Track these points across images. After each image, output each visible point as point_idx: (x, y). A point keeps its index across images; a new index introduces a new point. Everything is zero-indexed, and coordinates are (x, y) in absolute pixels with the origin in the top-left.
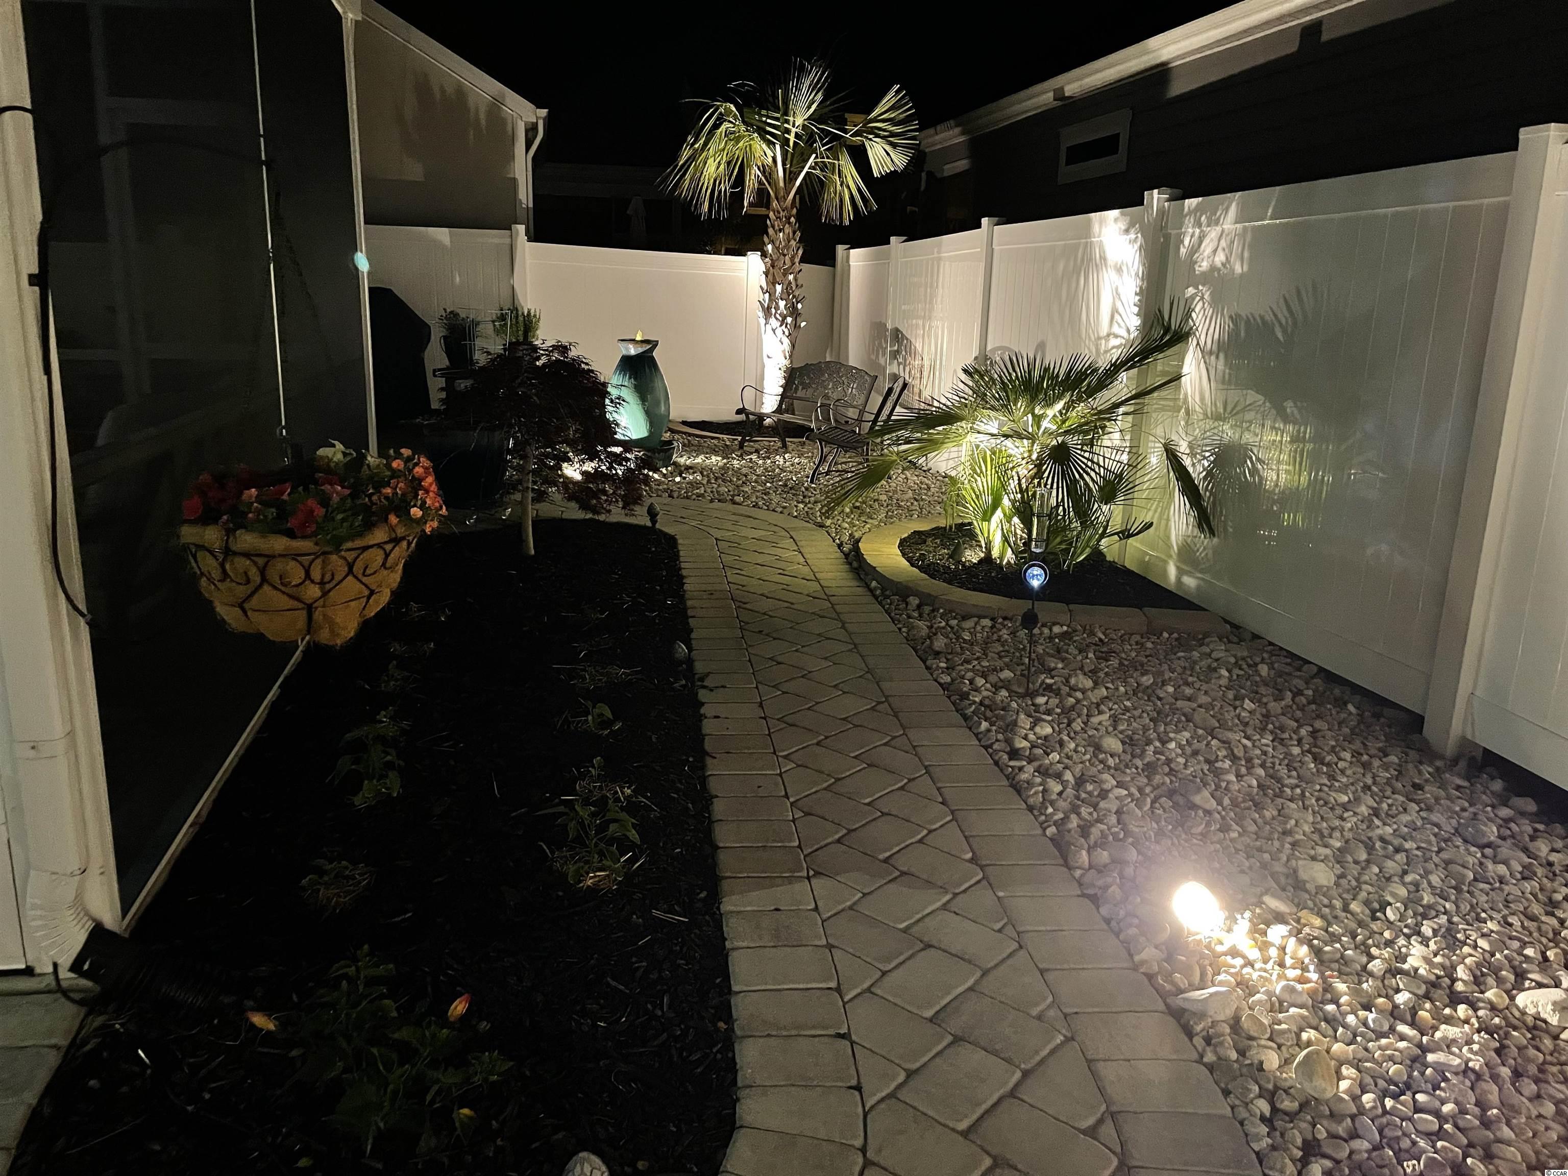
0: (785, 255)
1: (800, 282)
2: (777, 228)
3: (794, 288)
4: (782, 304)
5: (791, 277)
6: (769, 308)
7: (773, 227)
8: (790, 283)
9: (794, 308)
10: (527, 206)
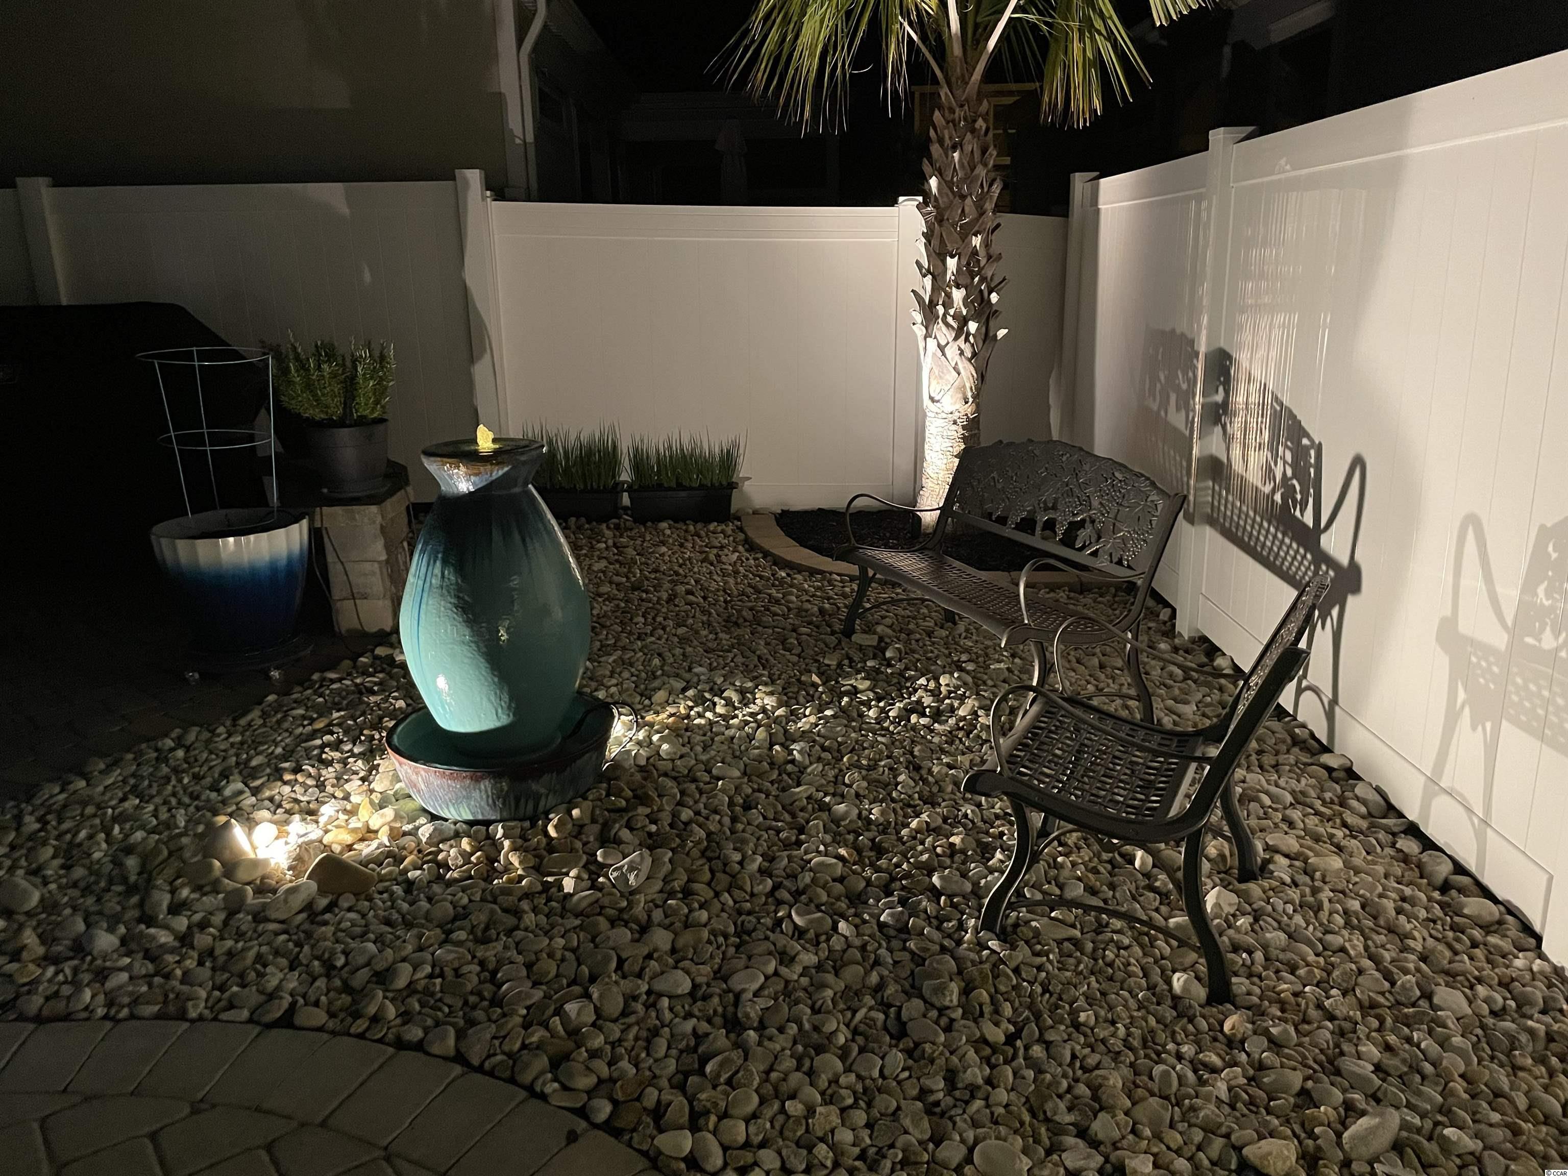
0: (963, 197)
1: (995, 249)
2: (947, 142)
3: (983, 262)
4: (958, 295)
5: (976, 241)
6: (933, 304)
7: (941, 141)
8: (975, 252)
9: (984, 301)
10: (525, 141)
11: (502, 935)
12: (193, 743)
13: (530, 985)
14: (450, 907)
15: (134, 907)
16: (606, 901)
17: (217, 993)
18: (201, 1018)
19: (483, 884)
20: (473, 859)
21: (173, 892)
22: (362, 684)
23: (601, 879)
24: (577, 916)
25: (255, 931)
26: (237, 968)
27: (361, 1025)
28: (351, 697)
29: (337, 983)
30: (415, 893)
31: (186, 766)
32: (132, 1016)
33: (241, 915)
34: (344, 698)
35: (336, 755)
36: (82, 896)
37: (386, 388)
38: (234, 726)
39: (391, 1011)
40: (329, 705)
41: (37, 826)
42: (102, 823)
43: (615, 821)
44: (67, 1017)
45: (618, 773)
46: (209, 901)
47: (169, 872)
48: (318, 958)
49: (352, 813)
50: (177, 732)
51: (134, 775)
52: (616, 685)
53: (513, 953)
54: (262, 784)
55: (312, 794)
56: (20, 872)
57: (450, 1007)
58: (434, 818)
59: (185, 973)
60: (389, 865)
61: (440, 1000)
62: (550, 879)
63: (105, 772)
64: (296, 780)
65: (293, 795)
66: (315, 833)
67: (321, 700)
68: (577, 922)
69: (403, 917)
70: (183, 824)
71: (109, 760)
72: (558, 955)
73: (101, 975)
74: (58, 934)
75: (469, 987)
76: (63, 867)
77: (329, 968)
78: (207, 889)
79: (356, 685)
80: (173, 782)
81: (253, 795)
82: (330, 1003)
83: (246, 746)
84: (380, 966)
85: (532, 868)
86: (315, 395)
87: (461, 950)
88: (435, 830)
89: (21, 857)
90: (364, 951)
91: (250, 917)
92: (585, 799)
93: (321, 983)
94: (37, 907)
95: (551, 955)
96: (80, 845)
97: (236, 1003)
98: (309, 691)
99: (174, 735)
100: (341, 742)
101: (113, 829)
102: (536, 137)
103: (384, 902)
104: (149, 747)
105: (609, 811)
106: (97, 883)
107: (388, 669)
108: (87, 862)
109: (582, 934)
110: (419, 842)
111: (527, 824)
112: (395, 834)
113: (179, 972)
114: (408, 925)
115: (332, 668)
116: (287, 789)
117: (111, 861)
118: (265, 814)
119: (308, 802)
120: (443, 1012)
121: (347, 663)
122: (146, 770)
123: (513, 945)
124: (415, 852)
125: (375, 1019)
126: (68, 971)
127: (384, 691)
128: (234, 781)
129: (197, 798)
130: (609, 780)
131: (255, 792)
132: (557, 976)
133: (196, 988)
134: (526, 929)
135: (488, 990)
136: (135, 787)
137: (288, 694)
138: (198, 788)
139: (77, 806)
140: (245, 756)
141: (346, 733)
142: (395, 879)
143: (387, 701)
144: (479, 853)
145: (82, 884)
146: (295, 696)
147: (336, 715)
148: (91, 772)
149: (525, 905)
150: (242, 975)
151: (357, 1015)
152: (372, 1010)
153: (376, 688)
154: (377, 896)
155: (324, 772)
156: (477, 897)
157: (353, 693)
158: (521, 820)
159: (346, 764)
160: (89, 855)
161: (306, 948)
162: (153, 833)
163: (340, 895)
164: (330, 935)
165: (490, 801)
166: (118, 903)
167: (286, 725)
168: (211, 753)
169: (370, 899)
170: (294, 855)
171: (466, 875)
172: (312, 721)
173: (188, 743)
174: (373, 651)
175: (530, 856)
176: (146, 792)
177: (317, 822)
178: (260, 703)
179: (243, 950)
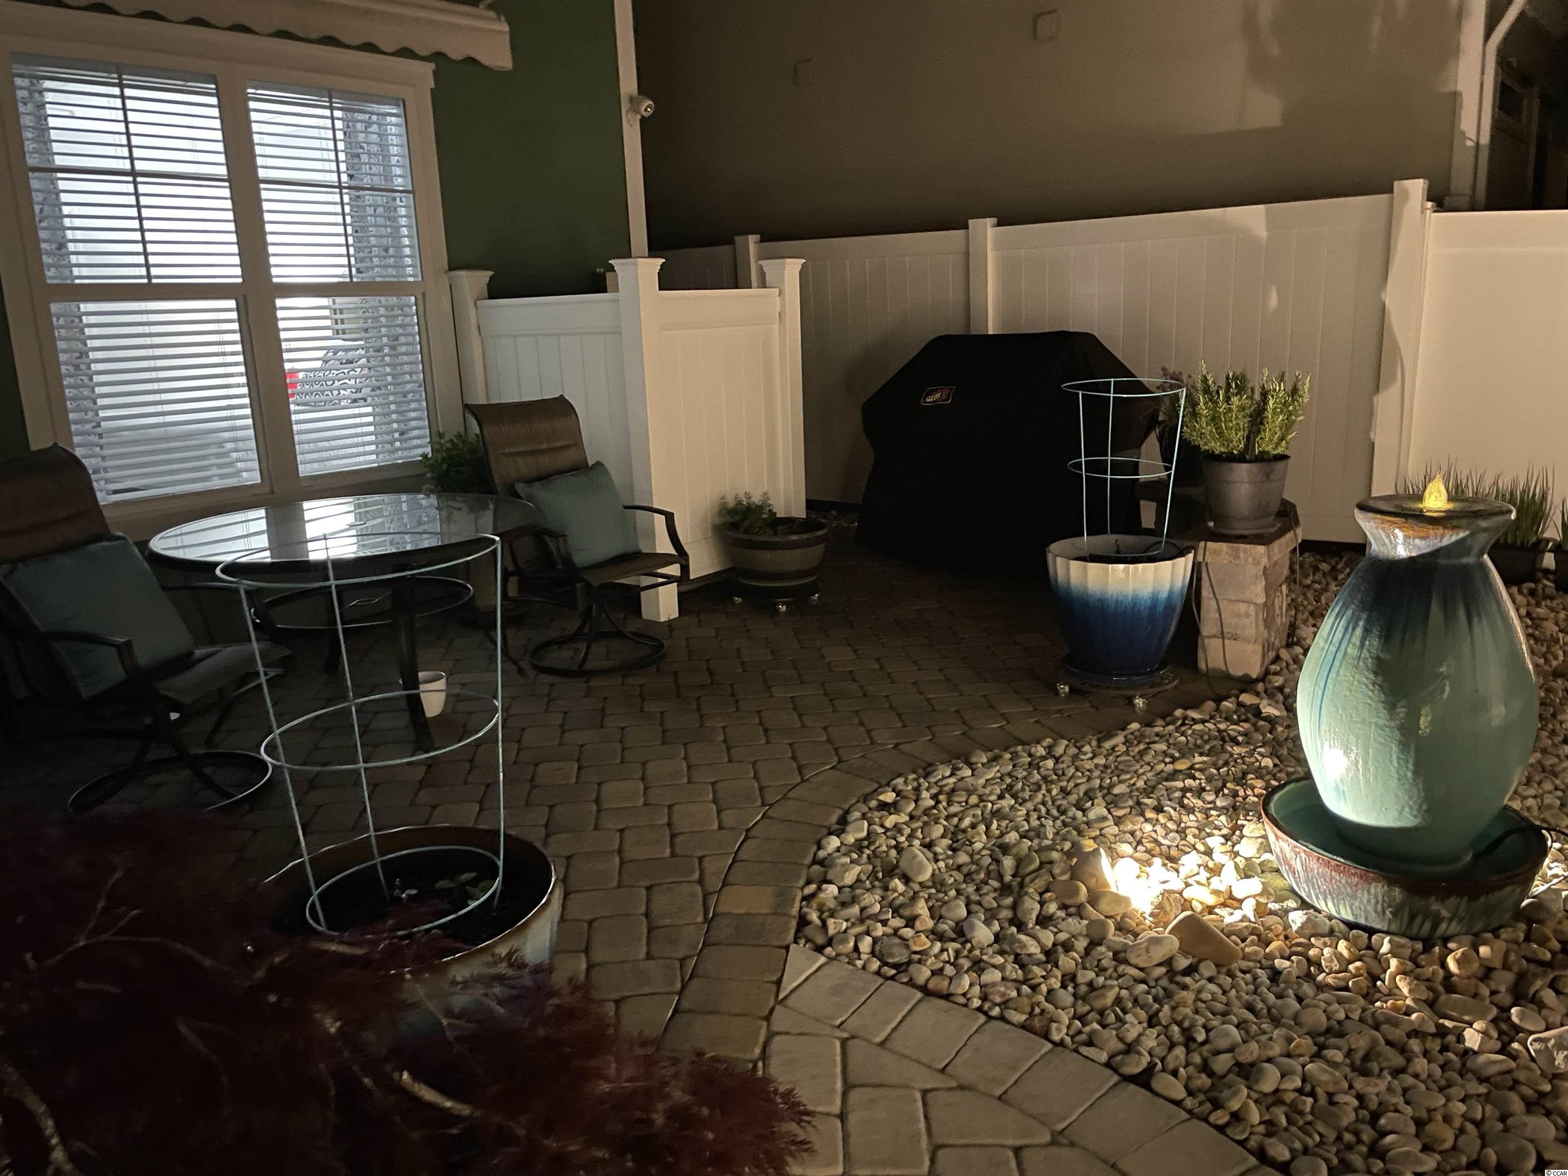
10: (1477, 144)
11: (1385, 1072)
12: (1061, 756)
13: (1420, 1146)
14: (1323, 1018)
15: (1007, 908)
16: (1521, 1076)
17: (1078, 1023)
18: (1061, 1044)
19: (1362, 1001)
20: (1351, 967)
21: (1042, 903)
22: (1225, 731)
23: (1515, 1045)
24: (1482, 1080)
25: (1115, 970)
26: (1098, 1004)
27: (1220, 1117)
28: (1215, 742)
29: (1197, 1059)
30: (1282, 985)
31: (1055, 777)
32: (1002, 1018)
33: (1102, 949)
34: (1206, 742)
35: (1199, 803)
36: (965, 882)
37: (1293, 422)
38: (1099, 747)
39: (1255, 1115)
40: (1191, 745)
41: (932, 803)
42: (982, 814)
43: (1536, 976)
44: (947, 997)
45: (1543, 915)
46: (1075, 925)
47: (1040, 883)
48: (1179, 1024)
49: (1216, 871)
50: (1048, 741)
51: (1010, 775)
52: (1535, 797)
53: (1398, 1100)
54: (1124, 815)
55: (1174, 839)
56: (917, 843)
57: (1321, 1135)
58: (1304, 905)
59: (1050, 991)
60: (1252, 943)
61: (1309, 1123)
62: (1448, 1023)
63: (987, 765)
64: (1157, 820)
65: (1154, 835)
66: (1176, 884)
67: (1183, 739)
68: (1483, 1089)
69: (1269, 1010)
70: (1051, 837)
71: (990, 754)
72: (1457, 1122)
73: (978, 966)
74: (943, 911)
75: (1345, 1122)
76: (951, 848)
77: (1189, 1040)
78: (1072, 910)
79: (1219, 731)
80: (1043, 791)
81: (1116, 824)
82: (1189, 1078)
83: (1109, 771)
84: (1245, 1058)
85: (1425, 1001)
86: (1218, 428)
87: (1337, 1074)
88: (1309, 920)
89: (918, 828)
90: (1227, 1034)
91: (1111, 954)
92: (1497, 937)
93: (1180, 1051)
94: (928, 880)
95: (1447, 1119)
96: (964, 831)
97: (1095, 1041)
98: (1171, 727)
99: (1045, 744)
100: (1204, 790)
101: (992, 824)
102: (1493, 137)
103: (1247, 984)
104: (1024, 750)
105: (1529, 960)
106: (977, 872)
107: (1253, 719)
108: (969, 848)
109: (1489, 1108)
110: (1287, 927)
111: (1419, 946)
112: (1261, 910)
113: (1044, 988)
114: (1276, 1021)
115: (1195, 705)
116: (1148, 827)
117: (991, 856)
118: (1126, 848)
119: (1169, 847)
120: (1313, 1139)
121: (1210, 705)
122: (1021, 773)
123: (1399, 1091)
124: (1282, 937)
125: (1237, 1117)
126: (951, 952)
127: (1248, 743)
128: (1099, 805)
129: (1063, 813)
130: (1530, 922)
131: (1118, 821)
132: (1454, 1148)
133: (1059, 1010)
134: (1416, 1076)
135: (1367, 1134)
136: (1010, 787)
137: (1149, 725)
138: (1065, 802)
139: (964, 793)
140: (1108, 781)
141: (1209, 780)
142: (1260, 962)
143: (1252, 755)
144: (1358, 964)
145: (965, 870)
146: (1157, 729)
147: (1198, 759)
148: (976, 763)
149: (1415, 1045)
150: (1102, 1013)
151: (1217, 1105)
152: (1235, 1105)
153: (1240, 739)
154: (1240, 975)
155: (1185, 818)
156: (1356, 1016)
157: (1216, 738)
158: (1412, 938)
159: (1208, 817)
160: (972, 843)
161: (1166, 1008)
162: (1025, 837)
163: (1203, 960)
164: (1190, 1002)
165: (1379, 908)
166: (994, 899)
167: (1148, 758)
168: (1077, 769)
169: (1231, 974)
170: (1157, 902)
171: (1342, 984)
172: (1174, 760)
173: (1057, 755)
174: (1238, 697)
175: (1423, 988)
176: (1020, 795)
177: (1177, 871)
178: (1123, 729)
179: (1103, 986)
